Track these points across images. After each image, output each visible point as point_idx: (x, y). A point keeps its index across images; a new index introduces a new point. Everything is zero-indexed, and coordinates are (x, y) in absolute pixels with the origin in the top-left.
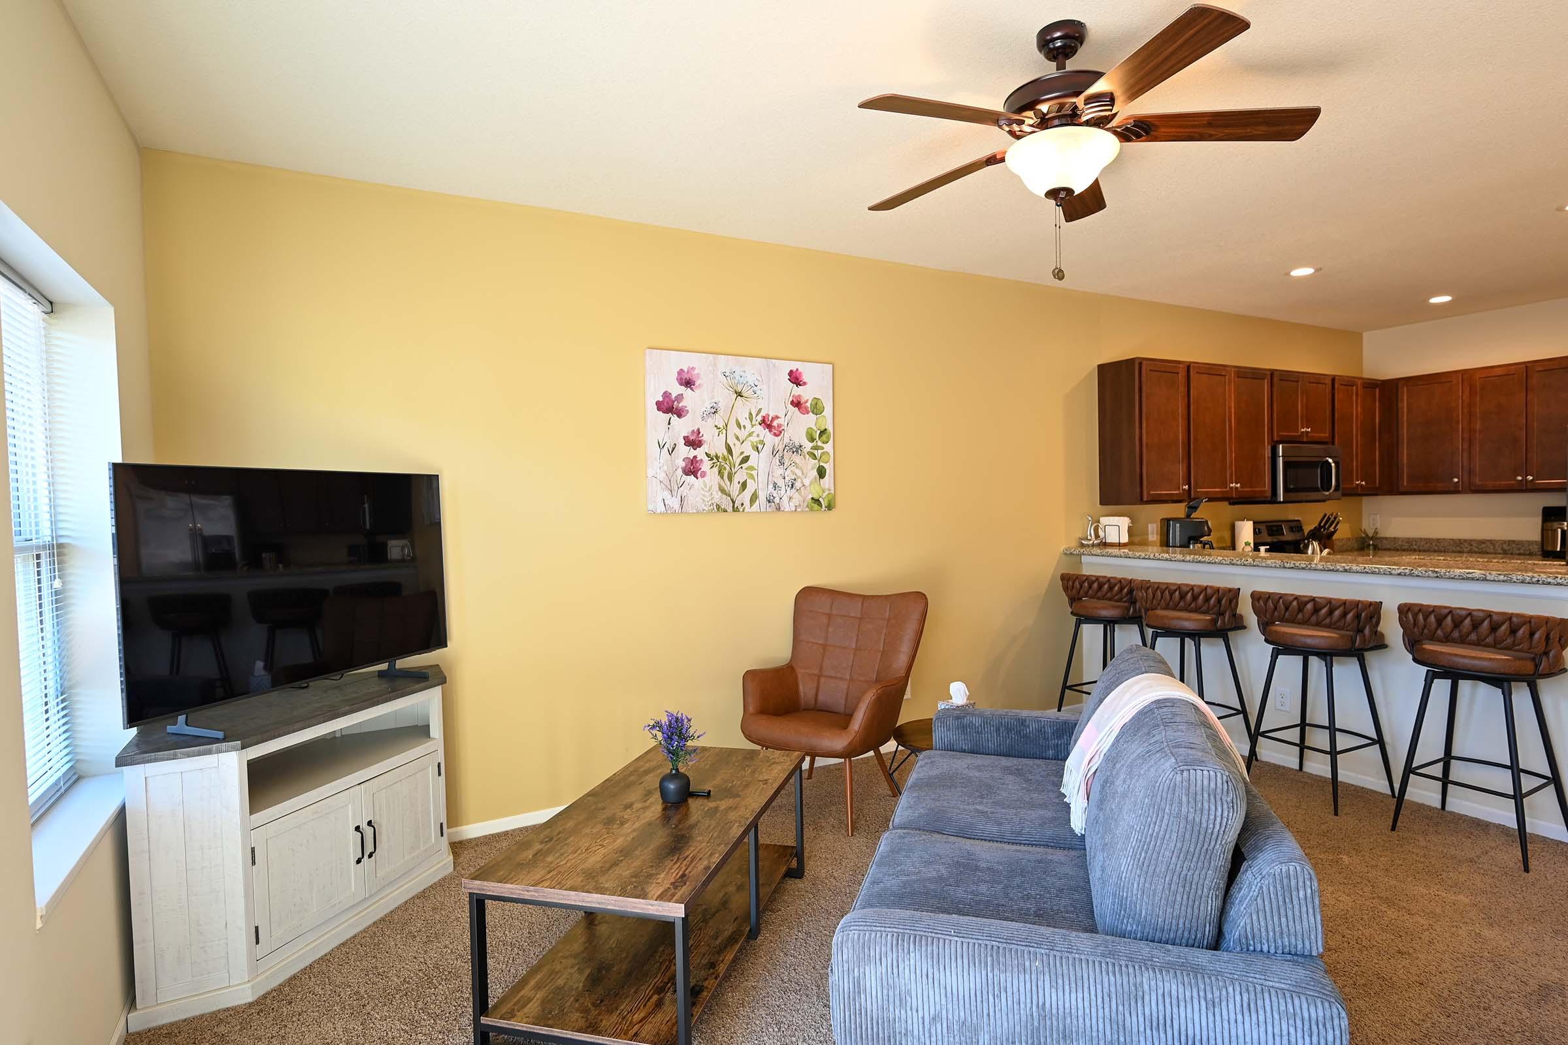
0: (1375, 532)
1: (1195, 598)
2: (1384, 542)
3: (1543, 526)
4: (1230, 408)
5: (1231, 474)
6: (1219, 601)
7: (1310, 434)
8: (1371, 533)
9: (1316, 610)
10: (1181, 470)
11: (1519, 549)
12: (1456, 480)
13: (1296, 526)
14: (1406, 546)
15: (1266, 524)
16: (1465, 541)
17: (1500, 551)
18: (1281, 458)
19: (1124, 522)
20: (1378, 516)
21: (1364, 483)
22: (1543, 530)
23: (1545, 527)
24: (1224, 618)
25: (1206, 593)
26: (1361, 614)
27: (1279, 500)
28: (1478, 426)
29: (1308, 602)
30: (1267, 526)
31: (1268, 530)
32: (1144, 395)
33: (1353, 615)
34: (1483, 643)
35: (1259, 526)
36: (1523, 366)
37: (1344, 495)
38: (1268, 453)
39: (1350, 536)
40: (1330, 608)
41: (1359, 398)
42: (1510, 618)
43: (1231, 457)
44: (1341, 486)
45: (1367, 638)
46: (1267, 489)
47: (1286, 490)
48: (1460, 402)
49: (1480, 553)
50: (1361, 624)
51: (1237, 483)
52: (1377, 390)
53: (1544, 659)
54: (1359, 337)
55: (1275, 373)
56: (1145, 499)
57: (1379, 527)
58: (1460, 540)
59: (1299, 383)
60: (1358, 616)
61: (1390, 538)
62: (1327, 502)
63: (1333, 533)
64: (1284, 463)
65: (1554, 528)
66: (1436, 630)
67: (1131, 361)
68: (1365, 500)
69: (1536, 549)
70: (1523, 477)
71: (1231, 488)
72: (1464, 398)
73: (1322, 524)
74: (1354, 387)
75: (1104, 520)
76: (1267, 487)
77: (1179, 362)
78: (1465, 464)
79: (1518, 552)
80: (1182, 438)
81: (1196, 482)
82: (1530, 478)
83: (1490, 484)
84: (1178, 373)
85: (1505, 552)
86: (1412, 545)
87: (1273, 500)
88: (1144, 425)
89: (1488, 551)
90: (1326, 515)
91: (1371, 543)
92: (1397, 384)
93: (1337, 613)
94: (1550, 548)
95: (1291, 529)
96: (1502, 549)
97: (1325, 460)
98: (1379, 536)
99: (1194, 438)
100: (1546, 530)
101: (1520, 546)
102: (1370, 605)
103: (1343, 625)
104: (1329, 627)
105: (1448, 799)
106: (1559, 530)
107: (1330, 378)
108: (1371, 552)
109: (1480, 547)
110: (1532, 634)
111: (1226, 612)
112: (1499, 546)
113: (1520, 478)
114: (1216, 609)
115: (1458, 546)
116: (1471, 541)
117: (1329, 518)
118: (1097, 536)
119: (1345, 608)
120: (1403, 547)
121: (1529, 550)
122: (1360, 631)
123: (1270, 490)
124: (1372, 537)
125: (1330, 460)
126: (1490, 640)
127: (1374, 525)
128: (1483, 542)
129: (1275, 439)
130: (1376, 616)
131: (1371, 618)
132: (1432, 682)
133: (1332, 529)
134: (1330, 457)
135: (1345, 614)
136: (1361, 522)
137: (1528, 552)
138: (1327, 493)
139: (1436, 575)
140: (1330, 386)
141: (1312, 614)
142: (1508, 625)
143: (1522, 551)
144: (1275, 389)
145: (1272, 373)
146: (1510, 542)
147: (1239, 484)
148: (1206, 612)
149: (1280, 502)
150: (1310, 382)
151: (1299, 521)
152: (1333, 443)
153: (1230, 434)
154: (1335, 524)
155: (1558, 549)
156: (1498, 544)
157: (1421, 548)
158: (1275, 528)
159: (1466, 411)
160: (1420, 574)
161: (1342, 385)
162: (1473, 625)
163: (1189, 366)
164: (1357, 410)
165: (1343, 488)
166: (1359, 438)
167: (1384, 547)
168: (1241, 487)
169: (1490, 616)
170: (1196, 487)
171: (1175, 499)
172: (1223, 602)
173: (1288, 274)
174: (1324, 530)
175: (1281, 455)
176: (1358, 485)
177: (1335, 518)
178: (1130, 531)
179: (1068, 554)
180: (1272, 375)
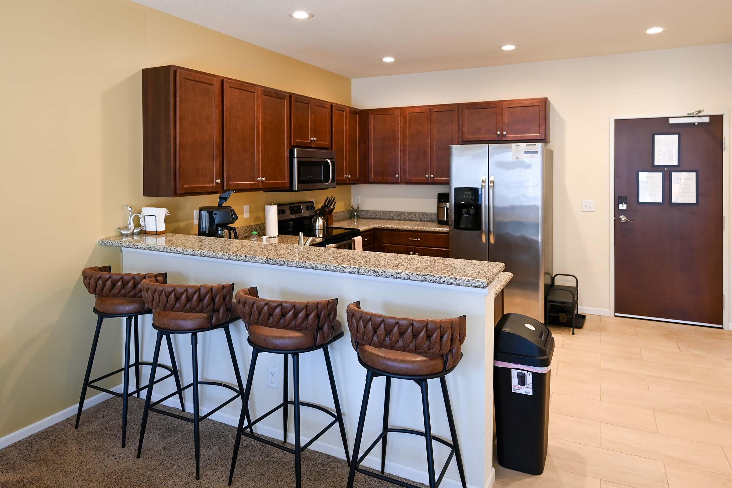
0: (358, 207)
1: (189, 299)
2: (363, 213)
3: (438, 206)
4: (258, 118)
5: (259, 170)
6: (213, 299)
7: (316, 142)
8: (355, 208)
9: (283, 314)
10: (215, 166)
11: (427, 218)
12: (397, 176)
13: (310, 205)
14: (373, 216)
15: (289, 206)
16: (402, 213)
17: (419, 219)
18: (296, 158)
19: (162, 213)
20: (359, 196)
21: (350, 176)
22: (438, 207)
23: (439, 206)
24: (219, 314)
25: (199, 292)
26: (321, 314)
27: (294, 190)
28: (408, 143)
29: (276, 308)
30: (290, 207)
31: (291, 210)
32: (178, 99)
33: (314, 315)
34: (407, 349)
35: (283, 207)
36: (429, 108)
37: (337, 184)
38: (287, 154)
39: (344, 210)
40: (294, 311)
41: (347, 120)
42: (427, 326)
43: (258, 157)
44: (336, 178)
45: (326, 335)
46: (286, 181)
47: (299, 182)
48: (399, 127)
49: (409, 220)
50: (320, 323)
51: (262, 177)
52: (358, 115)
53: (450, 356)
54: (348, 80)
55: (293, 95)
56: (179, 192)
57: (360, 203)
58: (400, 212)
59: (309, 105)
60: (318, 316)
61: (365, 211)
62: (328, 189)
63: (333, 210)
64: (299, 162)
65: (443, 207)
66: (373, 336)
67: (167, 69)
68: (353, 186)
69: (435, 217)
70: (429, 176)
71: (258, 181)
72: (401, 124)
73: (326, 204)
74: (344, 112)
75: (146, 211)
76: (287, 180)
77: (214, 76)
78: (402, 166)
79: (426, 220)
80: (216, 139)
81: (228, 176)
82: (432, 176)
83: (414, 179)
84: (213, 85)
85: (421, 220)
86: (376, 215)
87: (290, 189)
88: (178, 126)
89: (413, 219)
90: (328, 198)
91: (355, 214)
92: (368, 113)
93: (301, 315)
94: (441, 219)
95: (307, 208)
96: (420, 218)
97: (325, 161)
98: (360, 209)
99: (227, 140)
100: (440, 207)
101: (427, 216)
102: (328, 304)
103: (306, 326)
104: (294, 329)
105: (386, 462)
106: (445, 208)
107: (330, 104)
108: (356, 220)
109: (409, 216)
110: (442, 337)
111: (220, 309)
112: (418, 216)
113: (427, 176)
114: (210, 307)
115: (399, 216)
116: (405, 213)
117: (330, 200)
118: (138, 225)
119: (306, 310)
120: (372, 217)
121: (432, 218)
122: (320, 328)
123: (289, 183)
124: (356, 210)
125: (329, 161)
126: (412, 346)
127: (357, 202)
128: (410, 213)
129: (293, 144)
130: (333, 313)
131: (329, 315)
132: (371, 381)
133: (332, 207)
134: (329, 159)
135: (307, 316)
136: (351, 200)
137: (431, 220)
138: (327, 184)
139: (375, 274)
140: (330, 109)
141: (280, 319)
142: (425, 332)
143: (428, 219)
144: (292, 107)
145: (291, 95)
146: (424, 214)
147: (264, 178)
148: (201, 311)
149: (295, 191)
150: (316, 106)
151: (312, 202)
152: (332, 150)
153: (258, 139)
154: (333, 203)
155: (445, 220)
156: (418, 215)
157: (381, 217)
158: (296, 208)
159: (402, 132)
160: (365, 273)
161: (336, 110)
162: (400, 333)
163: (223, 81)
164: (346, 128)
165: (337, 180)
166: (347, 146)
167: (362, 217)
168: (266, 180)
169: (412, 324)
170: (228, 181)
171: (209, 191)
172: (217, 299)
173: (291, 16)
174: (327, 208)
175: (296, 156)
176: (346, 177)
177: (333, 200)
178: (167, 220)
179: (103, 244)
180: (290, 97)
